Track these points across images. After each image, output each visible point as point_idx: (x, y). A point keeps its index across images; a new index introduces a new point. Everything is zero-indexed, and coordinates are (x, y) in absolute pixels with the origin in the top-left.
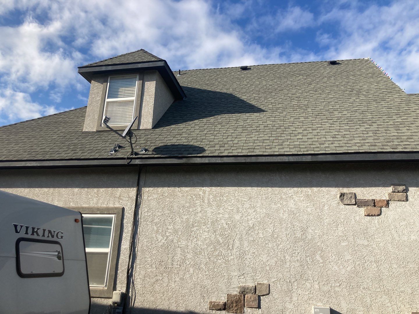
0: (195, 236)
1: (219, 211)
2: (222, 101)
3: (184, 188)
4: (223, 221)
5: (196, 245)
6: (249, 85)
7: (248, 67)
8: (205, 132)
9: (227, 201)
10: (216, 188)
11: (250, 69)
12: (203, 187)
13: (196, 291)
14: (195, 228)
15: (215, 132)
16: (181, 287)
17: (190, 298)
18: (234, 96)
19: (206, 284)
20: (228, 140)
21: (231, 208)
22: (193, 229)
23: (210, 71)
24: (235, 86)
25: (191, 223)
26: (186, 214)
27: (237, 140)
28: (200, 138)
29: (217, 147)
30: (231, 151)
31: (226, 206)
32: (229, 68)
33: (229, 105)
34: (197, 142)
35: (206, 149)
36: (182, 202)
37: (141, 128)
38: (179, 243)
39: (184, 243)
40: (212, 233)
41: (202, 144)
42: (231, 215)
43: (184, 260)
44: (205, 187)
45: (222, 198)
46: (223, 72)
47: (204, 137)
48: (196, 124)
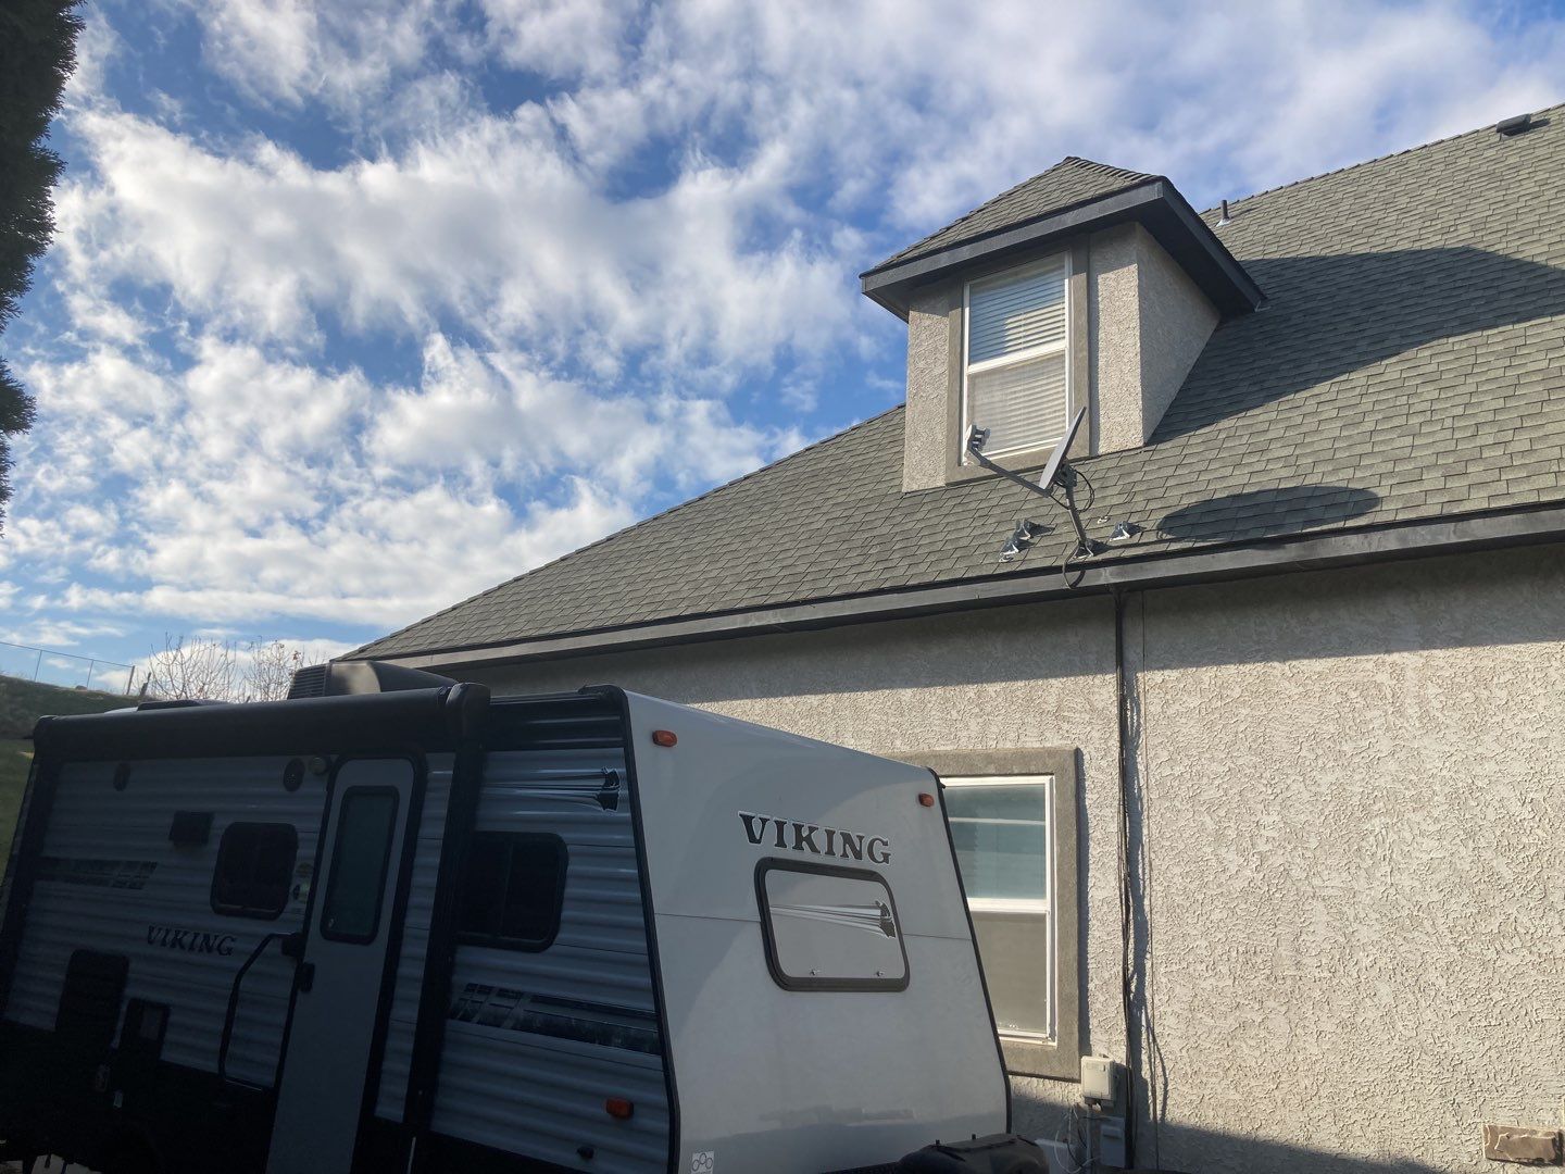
0: (1380, 853)
1: (1479, 750)
2: (1427, 285)
3: (1306, 662)
4: (1505, 792)
5: (1392, 891)
6: (1550, 194)
7: (1533, 120)
8: (1368, 426)
9: (1511, 703)
10: (1450, 652)
11: (1545, 123)
12: (1388, 652)
13: (1418, 1080)
14: (1376, 821)
15: (1415, 420)
16: (1347, 1058)
17: (1396, 1106)
18: (1485, 253)
19: (1459, 1050)
20: (1479, 442)
21: (1538, 735)
22: (1368, 826)
23: (1353, 176)
24: (1480, 210)
25: (1355, 800)
26: (1330, 765)
27: (1526, 435)
28: (1347, 454)
29: (1432, 480)
30: (1501, 488)
31: (1508, 725)
32: (1443, 141)
33: (1463, 298)
34: (1335, 470)
35: (1381, 492)
36: (1305, 718)
37: (1102, 451)
38: (1316, 882)
39: (1337, 882)
40: (1458, 840)
41: (1359, 474)
42: (1541, 763)
44: (1399, 651)
45: (1486, 693)
46: (1414, 165)
47: (1368, 448)
48: (1323, 398)
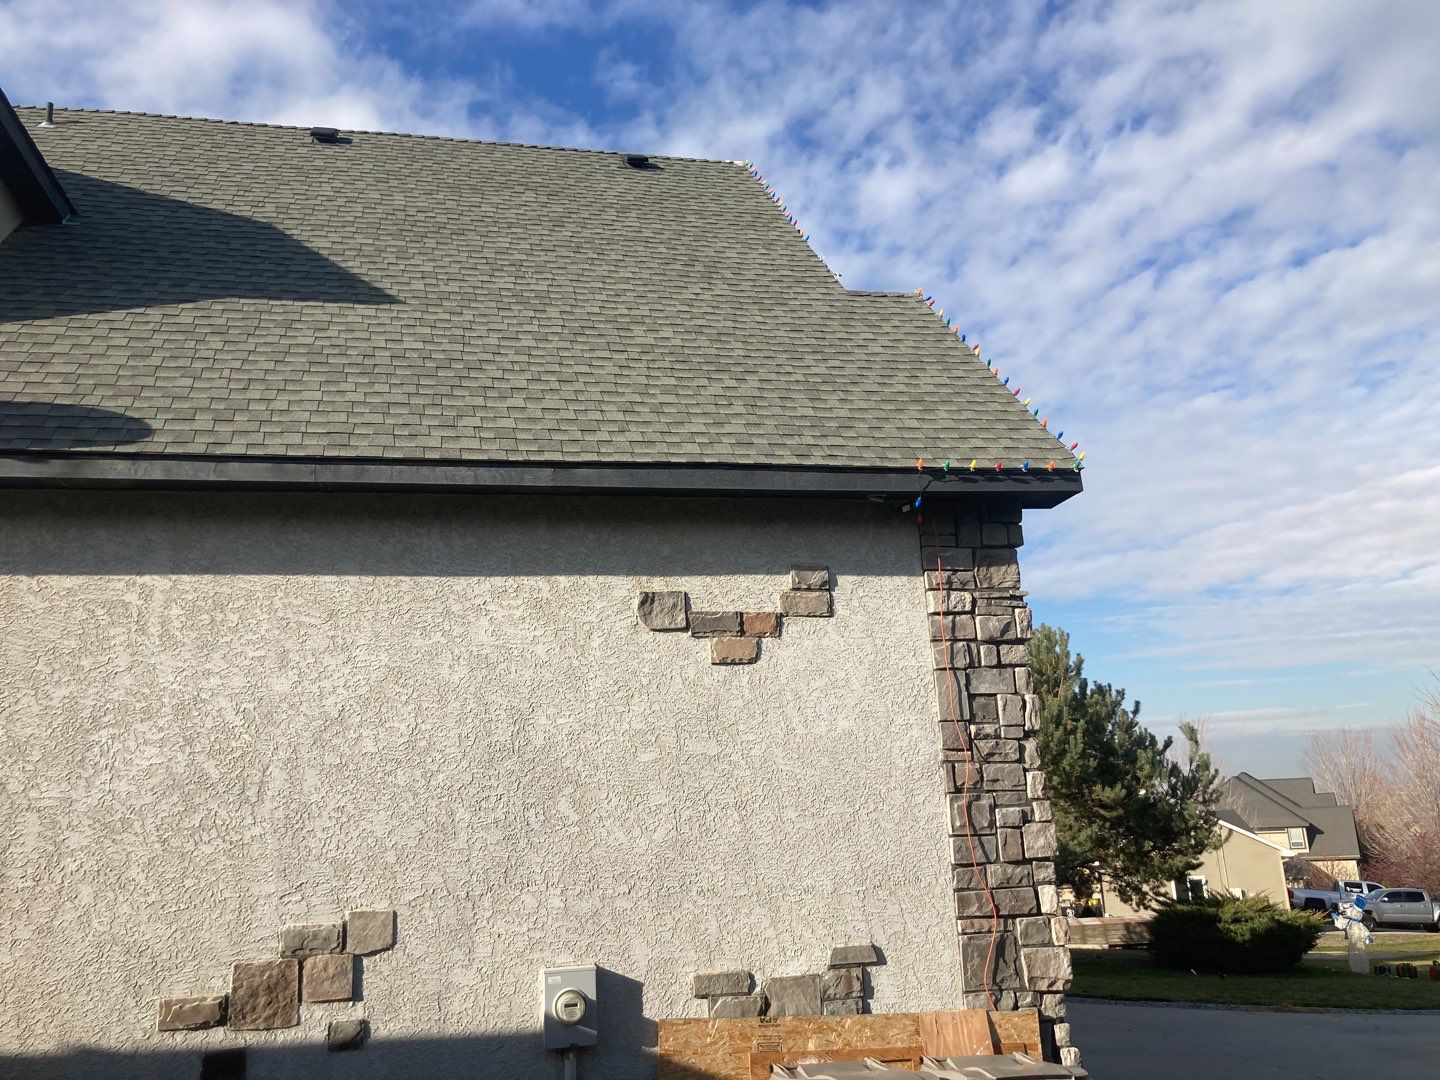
0: (103, 762)
1: (208, 666)
2: (232, 246)
3: (56, 577)
4: (223, 702)
5: (109, 797)
6: (341, 201)
7: (340, 135)
8: (155, 361)
9: (240, 626)
10: (196, 578)
11: (348, 141)
12: (141, 573)
13: (105, 970)
14: (103, 732)
15: (198, 365)
16: (39, 962)
17: (80, 999)
18: (282, 233)
19: (147, 937)
20: (250, 395)
21: (257, 654)
22: (95, 737)
24: (286, 196)
25: (86, 713)
26: (66, 679)
27: (286, 397)
28: (130, 383)
29: (203, 421)
30: (258, 438)
31: (236, 644)
32: (267, 126)
33: (259, 267)
34: (115, 396)
35: (155, 425)
36: (45, 633)
38: (33, 794)
39: (54, 793)
40: (177, 747)
41: (137, 404)
42: (255, 678)
43: (54, 856)
44: (151, 573)
45: (222, 616)
46: (239, 137)
47: (150, 381)
48: (115, 325)
